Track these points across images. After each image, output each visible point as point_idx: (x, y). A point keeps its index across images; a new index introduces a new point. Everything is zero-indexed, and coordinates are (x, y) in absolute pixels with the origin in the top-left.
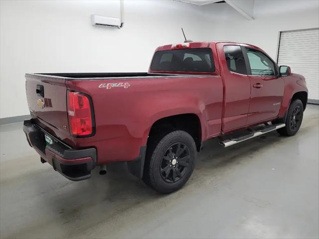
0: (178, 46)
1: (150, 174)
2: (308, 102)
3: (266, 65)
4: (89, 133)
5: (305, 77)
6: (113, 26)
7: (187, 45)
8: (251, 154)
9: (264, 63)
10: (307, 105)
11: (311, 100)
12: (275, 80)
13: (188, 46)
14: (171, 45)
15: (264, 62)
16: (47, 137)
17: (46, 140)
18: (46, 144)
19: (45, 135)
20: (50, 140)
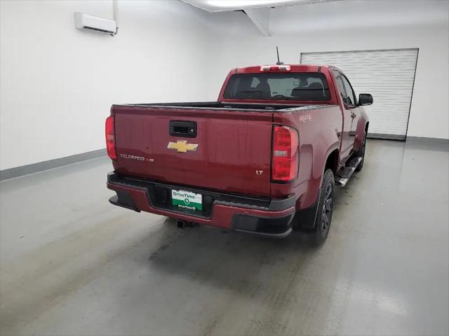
0: (271, 69)
7: (288, 68)
8: (347, 192)
14: (259, 67)
16: (181, 192)
17: (174, 197)
18: (174, 203)
19: (173, 191)
20: (189, 196)
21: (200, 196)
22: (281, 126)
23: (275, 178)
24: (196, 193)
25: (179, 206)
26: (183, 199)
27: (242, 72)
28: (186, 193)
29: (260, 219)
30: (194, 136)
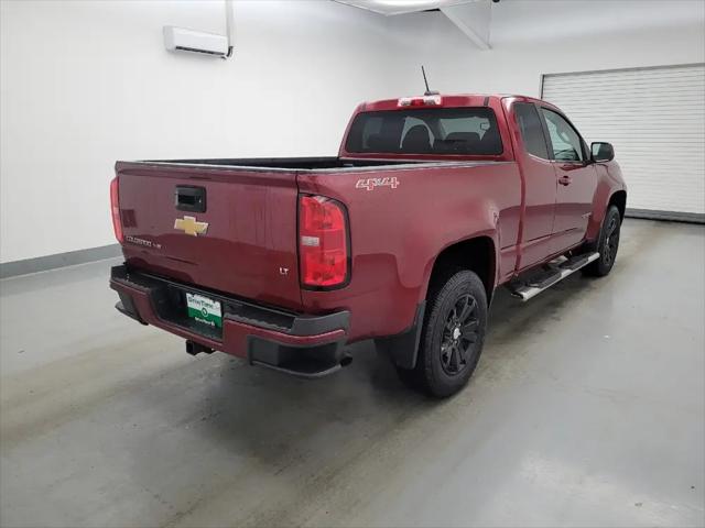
0: (413, 102)
1: (427, 359)
2: (626, 214)
3: (565, 141)
4: (339, 279)
5: (621, 166)
6: (212, 53)
7: (437, 100)
8: (554, 312)
9: (562, 138)
10: (625, 221)
11: (631, 210)
12: (582, 169)
13: (438, 103)
14: (396, 101)
15: (564, 135)
16: (198, 298)
17: (190, 305)
18: (191, 315)
19: (188, 295)
20: (207, 305)
21: (218, 304)
22: (312, 195)
23: (309, 281)
24: (214, 300)
25: (197, 319)
26: (199, 307)
27: (372, 109)
28: (203, 299)
29: (281, 347)
30: (203, 209)
